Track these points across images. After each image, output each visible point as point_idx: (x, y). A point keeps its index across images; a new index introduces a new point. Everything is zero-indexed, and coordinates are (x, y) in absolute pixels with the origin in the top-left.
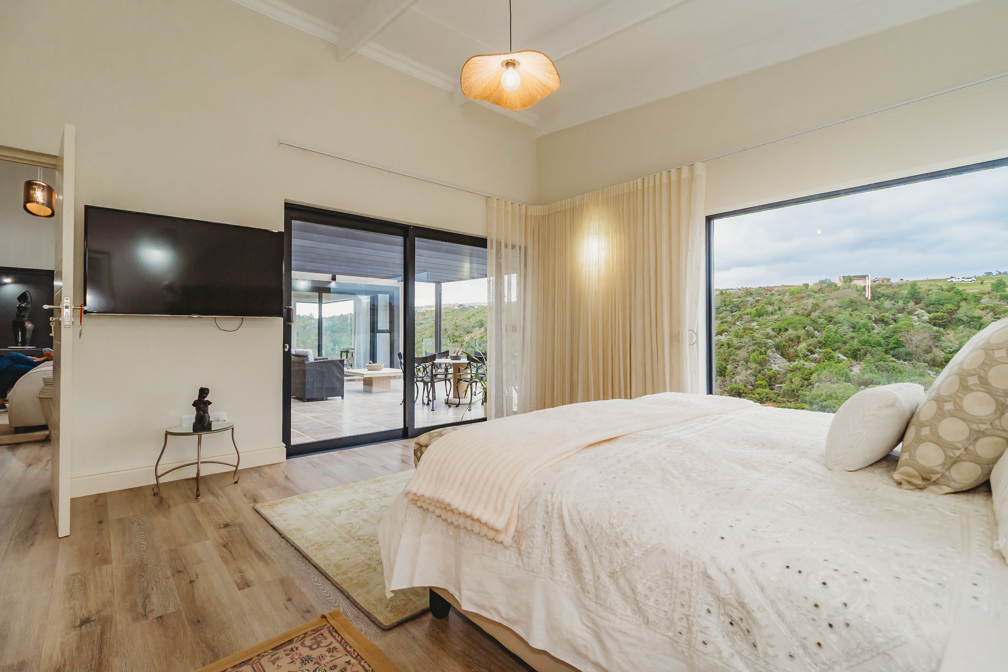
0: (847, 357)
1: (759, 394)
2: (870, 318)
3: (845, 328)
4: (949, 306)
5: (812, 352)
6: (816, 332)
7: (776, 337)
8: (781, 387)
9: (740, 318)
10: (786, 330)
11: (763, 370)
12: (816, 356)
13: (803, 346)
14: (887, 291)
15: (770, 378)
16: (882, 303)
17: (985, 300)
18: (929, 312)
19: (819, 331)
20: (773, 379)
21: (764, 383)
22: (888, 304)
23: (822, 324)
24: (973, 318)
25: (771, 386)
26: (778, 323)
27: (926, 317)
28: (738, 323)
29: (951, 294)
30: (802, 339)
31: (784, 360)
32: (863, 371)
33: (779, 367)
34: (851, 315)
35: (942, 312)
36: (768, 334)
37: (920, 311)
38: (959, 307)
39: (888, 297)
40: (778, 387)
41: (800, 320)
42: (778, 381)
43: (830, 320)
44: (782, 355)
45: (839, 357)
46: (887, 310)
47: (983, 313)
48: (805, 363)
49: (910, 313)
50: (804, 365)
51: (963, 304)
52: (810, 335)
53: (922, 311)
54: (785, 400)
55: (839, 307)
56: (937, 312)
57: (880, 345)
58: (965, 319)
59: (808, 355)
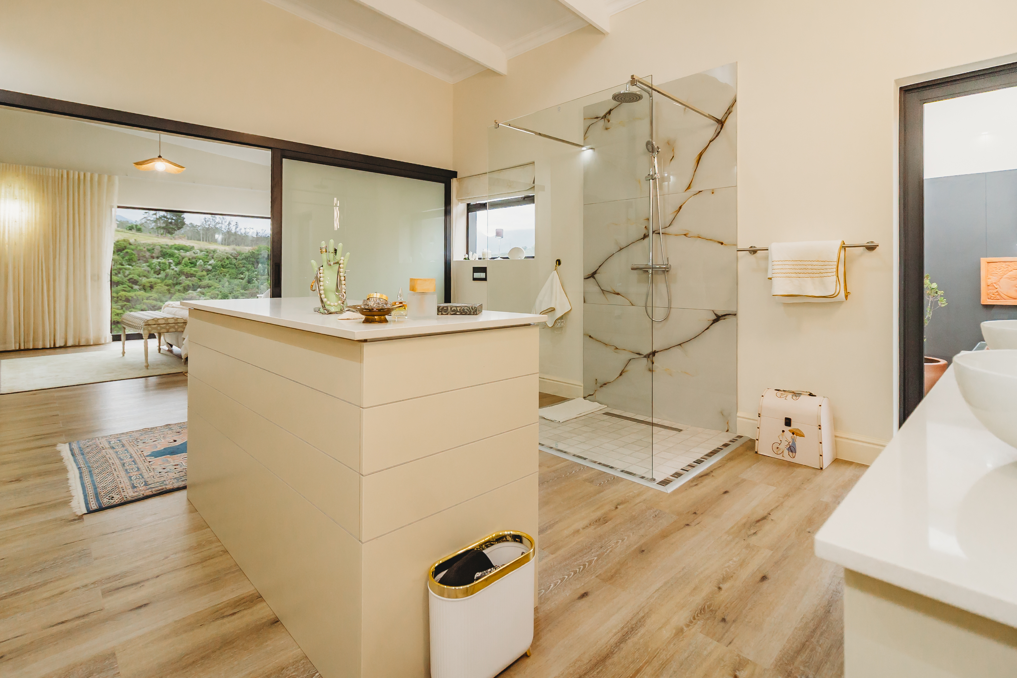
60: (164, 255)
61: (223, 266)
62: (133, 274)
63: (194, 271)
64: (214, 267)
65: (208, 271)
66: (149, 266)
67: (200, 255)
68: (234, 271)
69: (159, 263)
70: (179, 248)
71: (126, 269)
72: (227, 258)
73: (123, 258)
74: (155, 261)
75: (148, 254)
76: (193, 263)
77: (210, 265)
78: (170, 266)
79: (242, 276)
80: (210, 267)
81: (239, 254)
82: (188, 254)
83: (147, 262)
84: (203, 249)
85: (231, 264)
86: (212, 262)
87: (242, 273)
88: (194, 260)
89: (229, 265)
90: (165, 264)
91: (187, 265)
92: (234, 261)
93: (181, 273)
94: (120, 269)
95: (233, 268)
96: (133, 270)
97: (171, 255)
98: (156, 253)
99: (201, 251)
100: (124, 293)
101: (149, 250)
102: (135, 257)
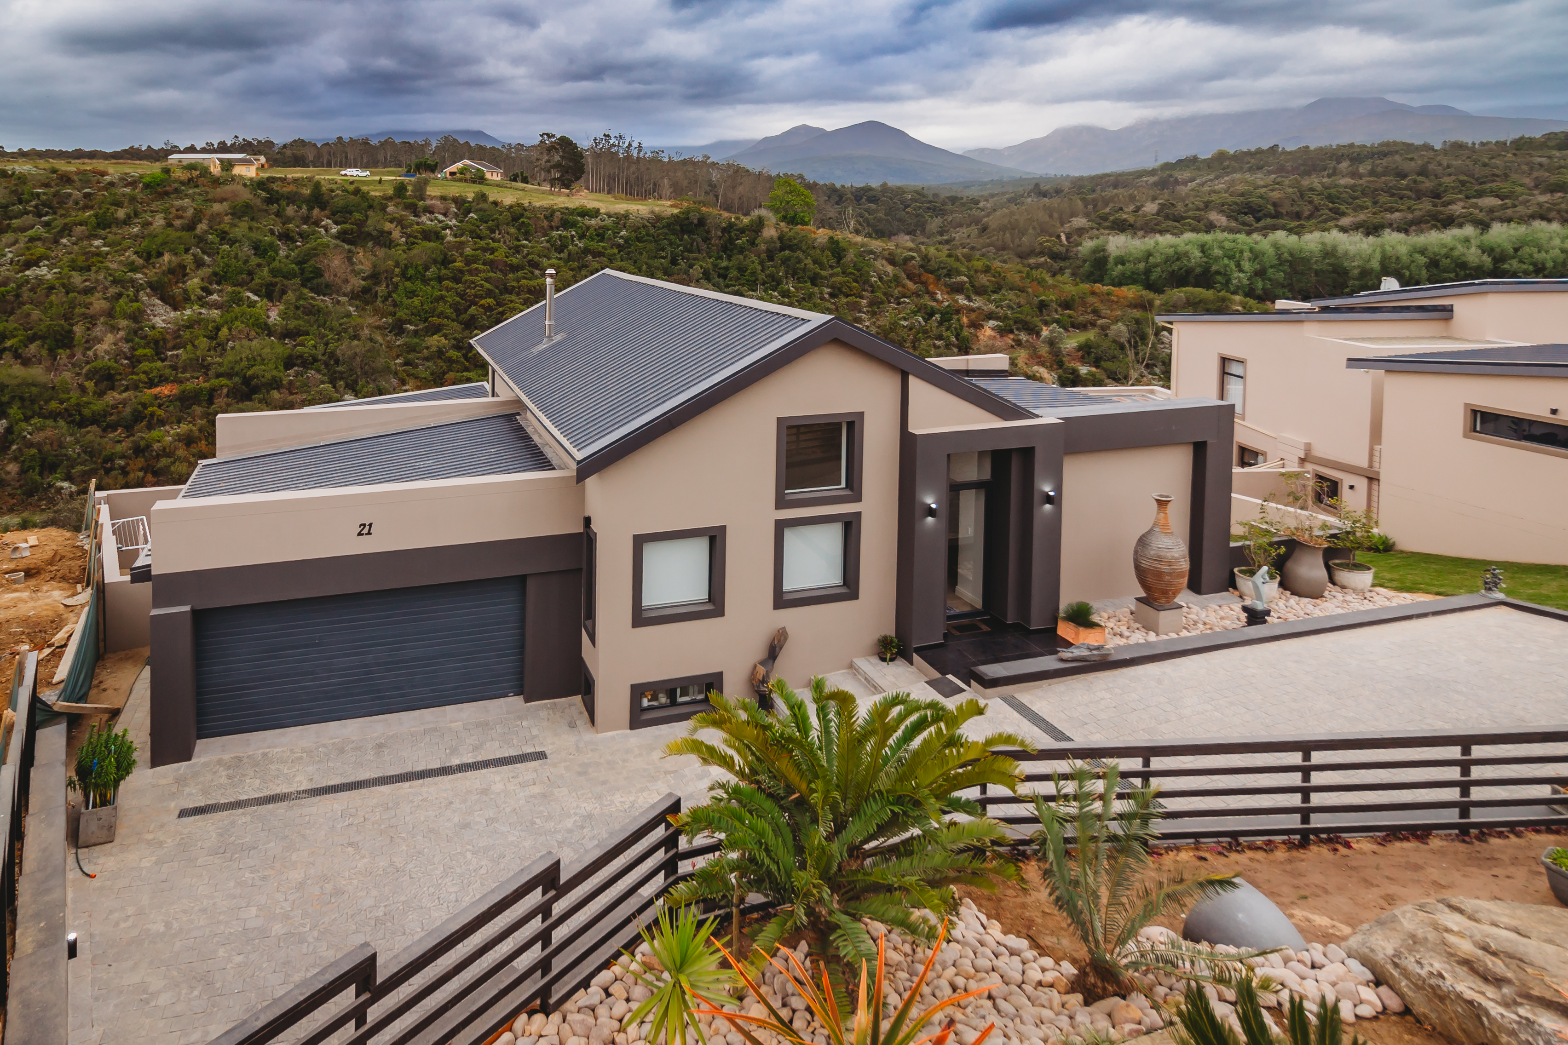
0: (259, 296)
1: (144, 372)
2: (272, 232)
3: (246, 250)
4: (357, 215)
5: (210, 293)
6: (206, 257)
7: (144, 267)
8: (177, 356)
9: (66, 230)
10: (160, 254)
11: (142, 329)
12: (215, 297)
13: (194, 283)
14: (285, 189)
15: (156, 342)
16: (284, 210)
17: (391, 209)
18: (336, 223)
19: (209, 256)
20: (161, 343)
21: (148, 351)
22: (290, 210)
23: (212, 243)
24: (382, 233)
25: (159, 354)
26: (145, 243)
27: (334, 229)
28: (64, 241)
29: (356, 199)
30: (188, 271)
31: (169, 309)
32: (283, 315)
33: (163, 321)
34: (250, 229)
35: (352, 224)
36: (133, 263)
37: (326, 222)
38: (367, 217)
39: (288, 198)
40: (172, 356)
41: (180, 238)
42: (170, 345)
43: (223, 236)
44: (162, 299)
45: (249, 297)
46: (289, 220)
47: (393, 226)
48: (203, 311)
49: (317, 223)
50: (201, 313)
51: (370, 213)
52: (199, 264)
53: (329, 221)
54: (188, 375)
55: (232, 214)
56: (345, 223)
57: (295, 276)
58: (375, 233)
59: (203, 297)
60: (566, 224)
61: (638, 239)
62: (532, 253)
63: (603, 247)
64: (627, 240)
65: (619, 246)
66: (548, 242)
67: (608, 222)
68: (652, 246)
69: (560, 235)
70: (585, 213)
71: (524, 246)
72: (644, 226)
73: (519, 230)
74: (555, 233)
75: (546, 223)
76: (601, 234)
77: (621, 237)
78: (573, 241)
79: (663, 254)
80: (621, 241)
81: (658, 218)
82: (593, 222)
83: (545, 235)
84: (612, 212)
85: (648, 235)
86: (623, 233)
87: (663, 249)
88: (601, 231)
89: (646, 238)
90: (566, 237)
91: (593, 240)
92: (652, 231)
93: (586, 251)
94: (518, 247)
95: (651, 242)
96: (532, 247)
97: (574, 225)
98: (556, 222)
99: (610, 216)
100: (524, 282)
101: (546, 217)
102: (532, 228)
